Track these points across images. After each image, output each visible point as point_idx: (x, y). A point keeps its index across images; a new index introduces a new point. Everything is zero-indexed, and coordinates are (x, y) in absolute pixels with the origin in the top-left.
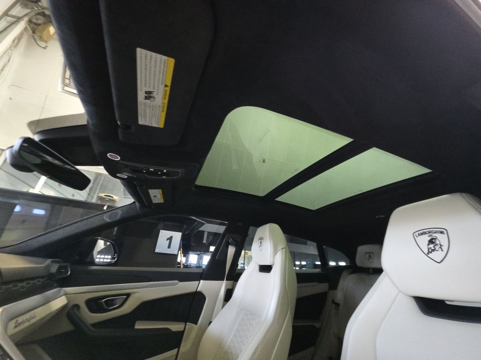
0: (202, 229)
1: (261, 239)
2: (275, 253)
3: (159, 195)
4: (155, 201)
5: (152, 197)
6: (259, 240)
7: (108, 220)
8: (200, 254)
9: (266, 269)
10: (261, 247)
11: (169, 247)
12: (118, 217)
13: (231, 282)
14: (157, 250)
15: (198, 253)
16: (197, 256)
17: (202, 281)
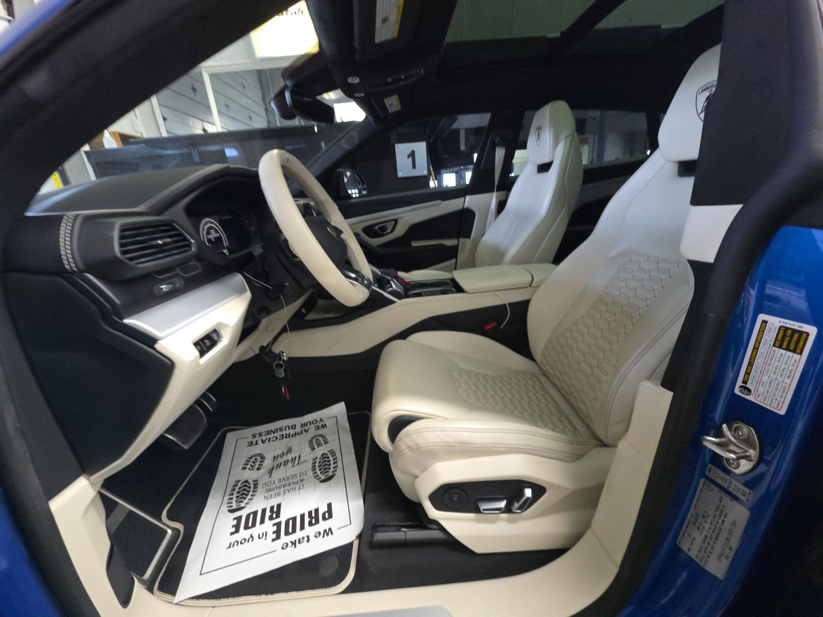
0: (455, 126)
1: (539, 129)
2: (556, 144)
3: (396, 102)
4: (391, 110)
5: (388, 107)
6: (536, 131)
7: (348, 147)
8: (460, 172)
9: (544, 168)
10: (539, 140)
11: (414, 166)
12: (356, 141)
13: (503, 193)
14: (400, 175)
15: (456, 169)
16: (454, 175)
17: (467, 197)
